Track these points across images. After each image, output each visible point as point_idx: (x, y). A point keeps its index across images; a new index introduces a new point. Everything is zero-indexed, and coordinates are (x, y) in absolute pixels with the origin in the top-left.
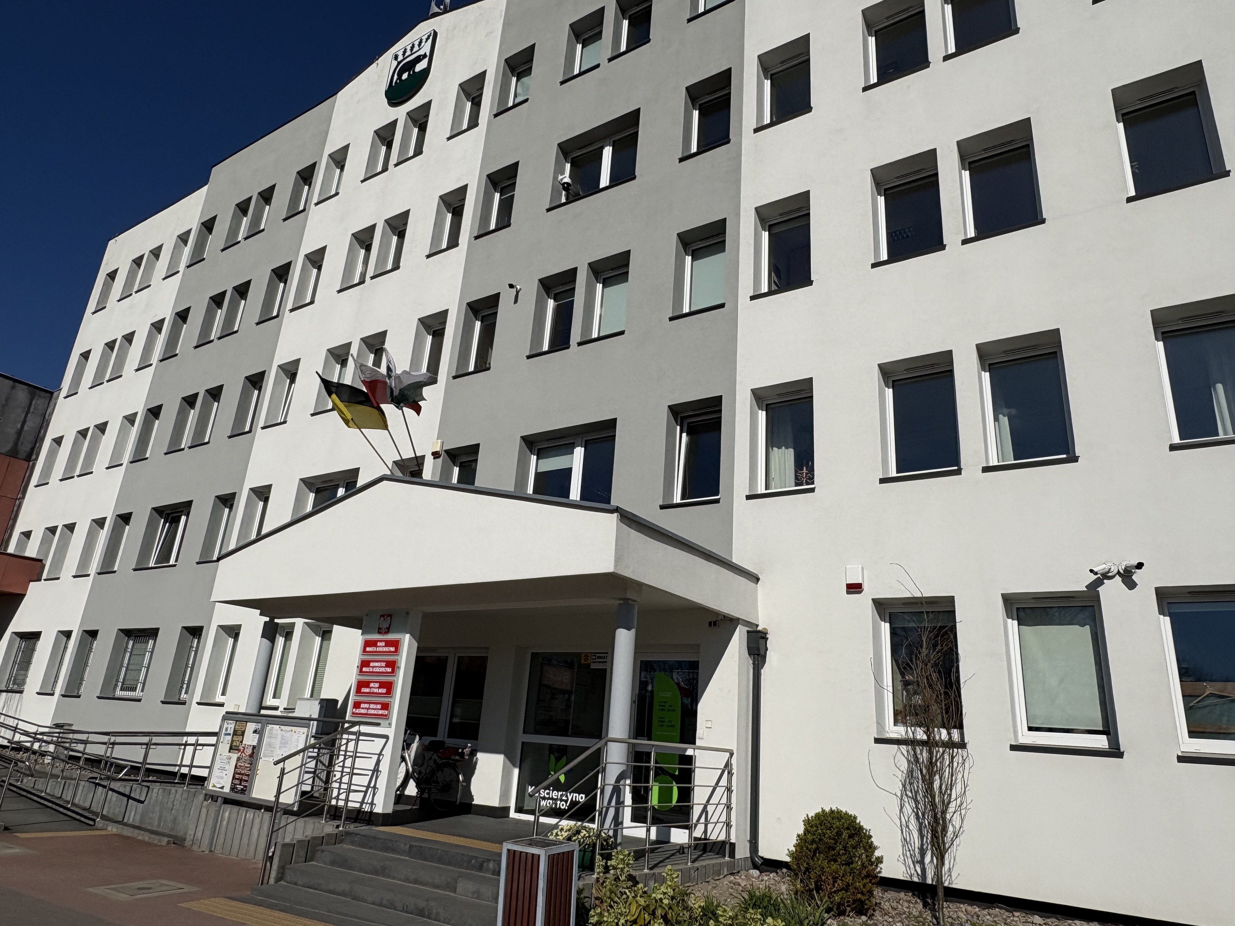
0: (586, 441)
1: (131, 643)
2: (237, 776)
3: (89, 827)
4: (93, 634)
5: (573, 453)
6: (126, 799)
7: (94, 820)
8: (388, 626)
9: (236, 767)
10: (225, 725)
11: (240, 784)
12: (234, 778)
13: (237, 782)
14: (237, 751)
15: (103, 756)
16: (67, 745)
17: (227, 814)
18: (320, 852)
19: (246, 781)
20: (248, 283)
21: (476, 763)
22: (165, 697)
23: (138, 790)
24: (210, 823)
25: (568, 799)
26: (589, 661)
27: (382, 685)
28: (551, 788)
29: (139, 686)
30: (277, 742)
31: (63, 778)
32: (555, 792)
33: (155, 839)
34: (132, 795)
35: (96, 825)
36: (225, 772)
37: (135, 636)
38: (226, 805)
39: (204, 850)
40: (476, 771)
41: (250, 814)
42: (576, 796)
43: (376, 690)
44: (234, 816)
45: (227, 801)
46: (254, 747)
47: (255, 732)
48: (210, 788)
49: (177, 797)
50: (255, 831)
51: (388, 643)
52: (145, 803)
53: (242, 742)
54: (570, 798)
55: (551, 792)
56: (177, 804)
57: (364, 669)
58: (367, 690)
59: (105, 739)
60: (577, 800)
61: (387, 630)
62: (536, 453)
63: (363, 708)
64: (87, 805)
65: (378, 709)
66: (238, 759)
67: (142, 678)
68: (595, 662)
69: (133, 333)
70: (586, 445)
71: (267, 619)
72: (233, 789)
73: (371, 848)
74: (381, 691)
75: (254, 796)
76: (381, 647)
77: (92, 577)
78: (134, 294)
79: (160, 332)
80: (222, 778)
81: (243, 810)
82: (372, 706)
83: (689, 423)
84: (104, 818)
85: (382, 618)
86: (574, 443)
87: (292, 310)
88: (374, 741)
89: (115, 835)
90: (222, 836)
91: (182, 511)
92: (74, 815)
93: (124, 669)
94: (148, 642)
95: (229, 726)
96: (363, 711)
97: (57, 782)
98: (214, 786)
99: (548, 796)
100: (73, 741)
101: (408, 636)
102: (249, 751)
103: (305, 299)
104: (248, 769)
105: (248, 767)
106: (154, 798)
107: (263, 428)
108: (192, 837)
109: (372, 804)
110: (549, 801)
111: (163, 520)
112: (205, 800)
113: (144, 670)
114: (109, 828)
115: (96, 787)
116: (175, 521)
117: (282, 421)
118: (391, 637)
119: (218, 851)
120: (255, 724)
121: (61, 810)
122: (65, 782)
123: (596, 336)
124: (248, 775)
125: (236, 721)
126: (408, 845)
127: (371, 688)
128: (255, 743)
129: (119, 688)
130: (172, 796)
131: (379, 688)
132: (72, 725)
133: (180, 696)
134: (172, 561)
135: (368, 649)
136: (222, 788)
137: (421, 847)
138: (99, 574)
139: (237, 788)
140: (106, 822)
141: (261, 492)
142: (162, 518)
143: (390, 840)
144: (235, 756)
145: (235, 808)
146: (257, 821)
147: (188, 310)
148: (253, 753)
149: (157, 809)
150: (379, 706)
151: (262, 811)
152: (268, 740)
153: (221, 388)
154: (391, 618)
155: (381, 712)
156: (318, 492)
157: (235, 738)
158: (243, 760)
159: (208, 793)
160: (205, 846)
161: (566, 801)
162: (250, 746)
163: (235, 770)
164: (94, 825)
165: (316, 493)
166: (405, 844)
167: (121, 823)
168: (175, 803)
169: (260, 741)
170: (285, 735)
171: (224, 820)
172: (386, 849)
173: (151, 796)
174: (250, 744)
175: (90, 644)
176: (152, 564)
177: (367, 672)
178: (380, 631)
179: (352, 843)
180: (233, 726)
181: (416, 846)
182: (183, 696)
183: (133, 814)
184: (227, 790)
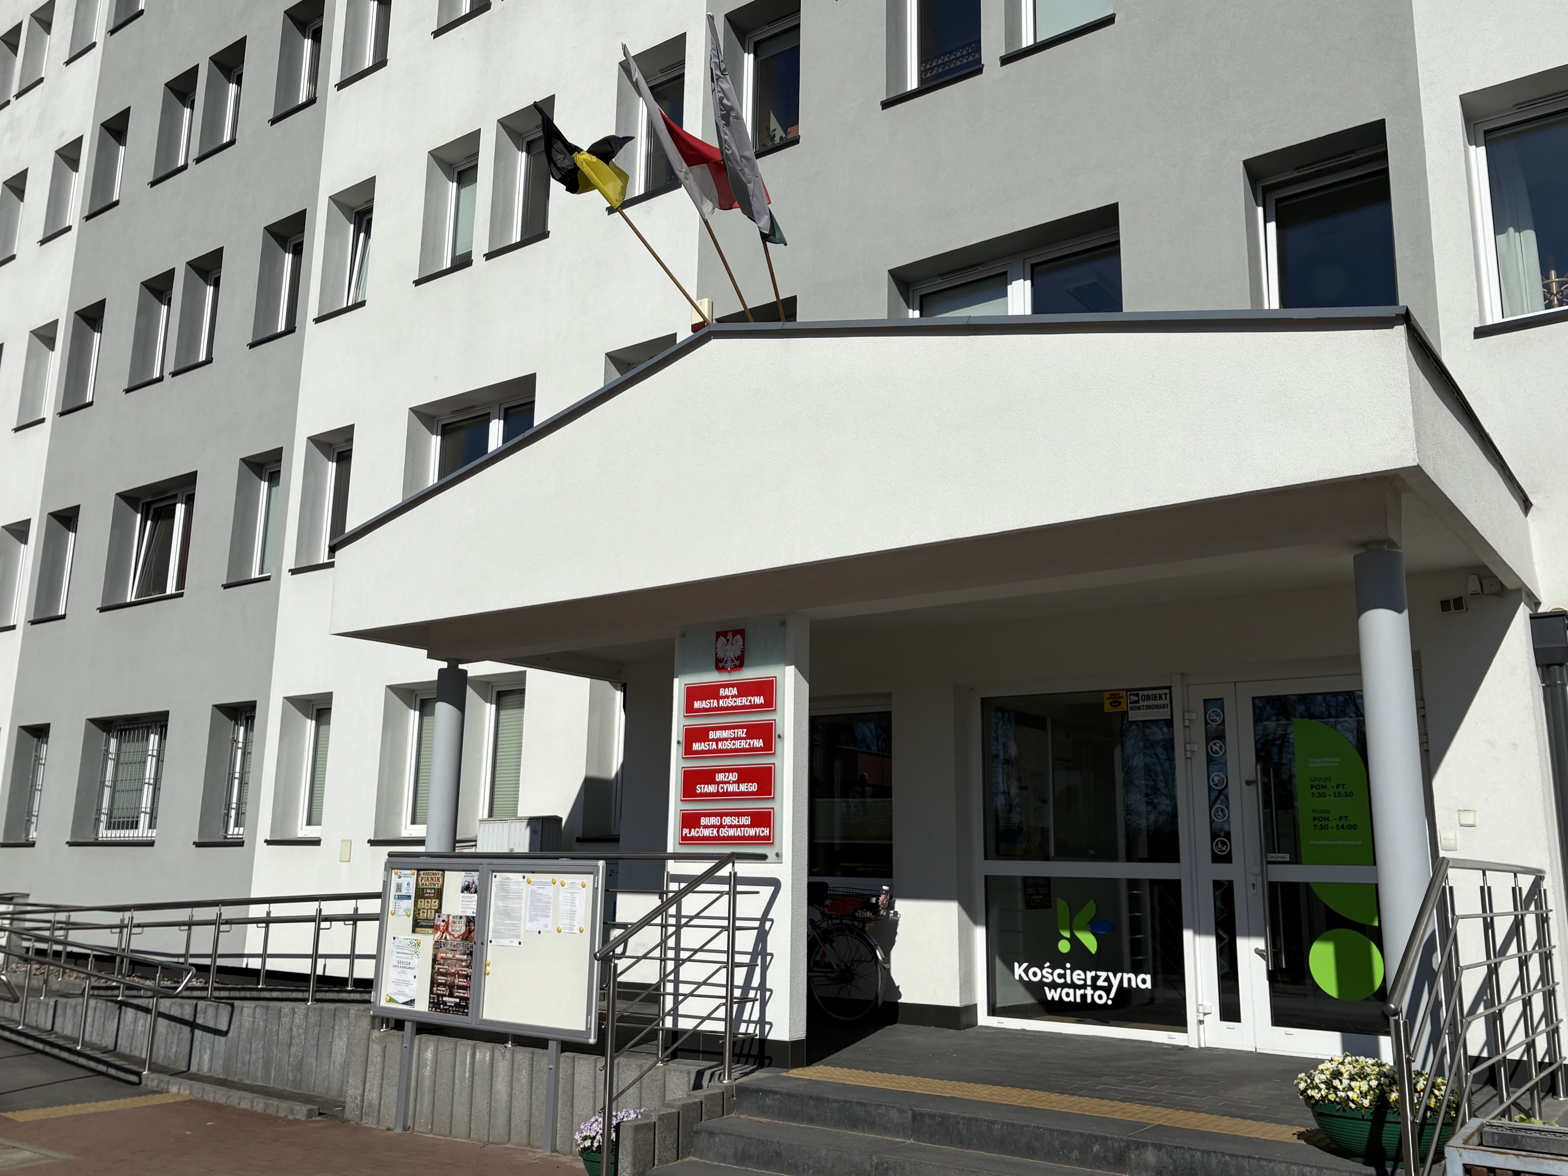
0: (1033, 266)
1: (113, 742)
2: (441, 979)
3: (133, 1089)
4: (40, 732)
5: (1005, 294)
6: (186, 1029)
7: (139, 1074)
8: (738, 653)
9: (434, 960)
10: (395, 880)
11: (451, 995)
12: (433, 983)
13: (442, 990)
14: (430, 930)
15: (116, 949)
16: (47, 933)
17: (429, 1054)
18: (704, 1136)
19: (465, 988)
20: (241, 44)
21: (895, 924)
22: (200, 836)
23: (211, 1012)
24: (393, 1070)
25: (1111, 985)
26: (1123, 707)
27: (745, 775)
28: (1068, 965)
29: (144, 820)
30: (523, 907)
31: (49, 993)
32: (1078, 972)
33: (282, 1108)
34: (200, 1021)
35: (144, 1082)
36: (410, 973)
37: (121, 730)
38: (425, 1037)
39: (392, 1126)
40: (898, 938)
41: (484, 1052)
42: (1129, 980)
43: (731, 788)
44: (446, 1058)
45: (424, 1028)
46: (470, 921)
47: (467, 889)
48: (383, 1003)
49: (297, 1021)
50: (501, 1086)
51: (745, 689)
52: (230, 1035)
53: (439, 910)
54: (1115, 983)
55: (1068, 972)
56: (299, 1035)
57: (696, 746)
58: (711, 789)
59: (115, 918)
60: (1134, 985)
61: (737, 663)
62: (917, 304)
63: (706, 827)
64: (109, 1042)
65: (744, 826)
66: (438, 945)
67: (146, 802)
68: (1139, 708)
69: (23, 174)
70: (1034, 275)
71: (444, 665)
72: (436, 1003)
73: (811, 1120)
74: (743, 787)
75: (486, 1016)
76: (729, 698)
77: (19, 630)
78: (13, 100)
79: (75, 168)
80: (407, 983)
81: (465, 1046)
82: (727, 820)
83: (1278, 201)
84: (156, 1069)
85: (722, 639)
86: (1005, 274)
87: (341, 86)
88: (758, 893)
89: (192, 1102)
90: (427, 1098)
91: (175, 496)
92: (92, 1064)
93: (107, 792)
94: (147, 739)
95: (404, 881)
96: (707, 832)
97: (40, 1003)
98: (391, 1000)
99: (1062, 981)
100: (56, 925)
101: (790, 671)
102: (460, 928)
103: (362, 59)
104: (464, 964)
105: (462, 961)
106: (246, 1024)
107: (317, 320)
108: (358, 1102)
109: (762, 1021)
110: (1066, 990)
111: (139, 516)
112: (373, 1028)
113: (147, 791)
114: (174, 1089)
115: (120, 1008)
116: (164, 516)
117: (350, 304)
118: (749, 674)
119: (421, 1125)
120: (463, 873)
121: (64, 1055)
122: (56, 1002)
123: (1031, 42)
124: (467, 977)
125: (419, 870)
126: (910, 1114)
127: (719, 783)
128: (471, 911)
129: (102, 826)
130: (285, 1020)
131: (738, 782)
132: (28, 895)
133: (226, 832)
134: (171, 589)
135: (697, 705)
136: (411, 1002)
137: (945, 1117)
138: (33, 623)
139: (445, 1003)
140: (163, 1077)
141: (330, 445)
142: (138, 513)
143: (859, 1103)
144: (428, 940)
145: (447, 1043)
146: (502, 1067)
147: (125, 115)
148: (470, 931)
149: (258, 1045)
150: (746, 820)
151: (509, 1046)
152: (500, 904)
153: (218, 254)
154: (743, 637)
155: (752, 832)
156: (445, 431)
157: (422, 903)
158: (449, 947)
159: (377, 1014)
160: (390, 1117)
161: (1107, 990)
162: (461, 917)
163: (433, 968)
164: (140, 1083)
165: (443, 435)
166: (901, 1111)
167: (185, 1074)
168: (294, 1033)
169: (483, 906)
170: (540, 891)
171: (425, 1066)
172: (854, 1123)
173: (240, 1021)
174: (460, 914)
175: (36, 751)
176: (131, 597)
177: (702, 752)
178: (721, 665)
179: (763, 1111)
180: (412, 880)
181: (932, 1116)
182: (233, 831)
183: (206, 1057)
184: (422, 1005)
